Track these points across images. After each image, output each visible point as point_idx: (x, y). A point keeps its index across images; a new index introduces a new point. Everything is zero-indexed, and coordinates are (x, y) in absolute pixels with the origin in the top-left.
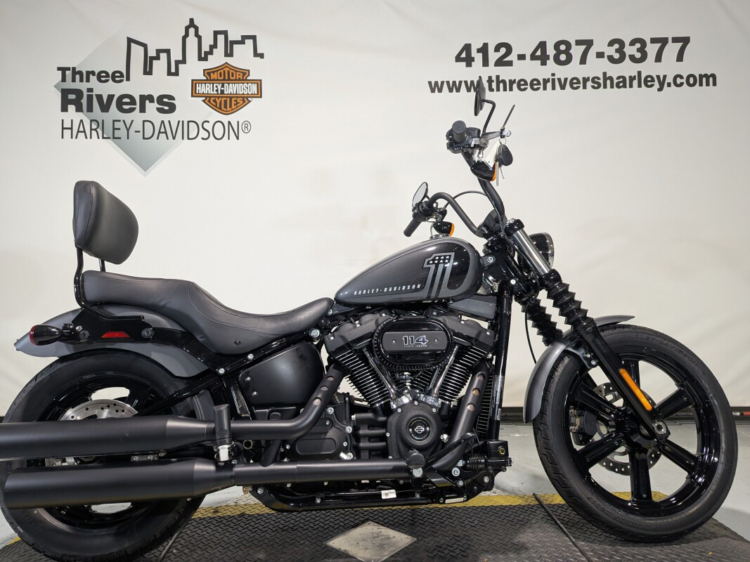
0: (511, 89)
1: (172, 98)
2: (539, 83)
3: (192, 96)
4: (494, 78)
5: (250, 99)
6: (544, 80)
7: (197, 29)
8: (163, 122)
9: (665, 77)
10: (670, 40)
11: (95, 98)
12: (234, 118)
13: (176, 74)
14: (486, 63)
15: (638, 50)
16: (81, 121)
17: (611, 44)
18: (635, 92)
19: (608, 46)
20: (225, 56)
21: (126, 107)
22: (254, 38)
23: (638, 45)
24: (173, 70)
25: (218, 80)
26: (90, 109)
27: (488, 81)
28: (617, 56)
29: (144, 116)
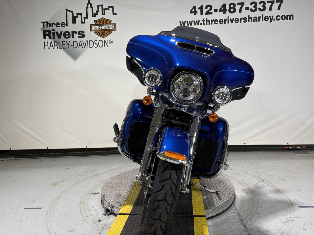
0: (212, 24)
1: (83, 32)
2: (223, 21)
3: (91, 31)
4: (205, 19)
5: (112, 31)
6: (225, 19)
7: (91, 4)
8: (80, 41)
9: (273, 16)
10: (275, 2)
11: (55, 33)
12: (106, 39)
13: (84, 22)
14: (202, 14)
15: (262, 6)
16: (51, 42)
17: (251, 4)
18: (261, 23)
19: (250, 5)
20: (102, 15)
21: (67, 36)
22: (112, 7)
23: (262, 4)
24: (83, 21)
25: (100, 24)
26: (54, 37)
27: (203, 21)
28: (254, 9)
29: (74, 39)
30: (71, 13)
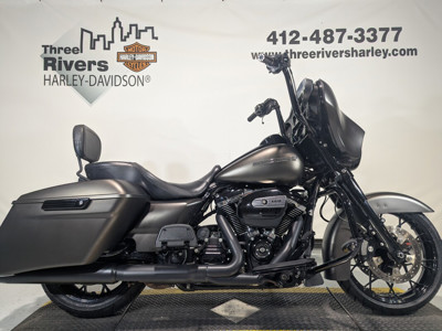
0: (299, 57)
1: (106, 62)
2: (315, 54)
3: (118, 61)
4: (289, 51)
5: (150, 63)
6: (318, 52)
7: (120, 23)
8: (101, 76)
9: (387, 50)
10: (390, 29)
11: (63, 62)
12: (141, 74)
14: (284, 42)
15: (372, 35)
16: (55, 75)
18: (370, 59)
19: (355, 32)
20: (136, 38)
21: (80, 68)
22: (152, 28)
23: (372, 32)
25: (132, 52)
26: (60, 69)
28: (359, 38)
29: (90, 73)
30: (89, 35)
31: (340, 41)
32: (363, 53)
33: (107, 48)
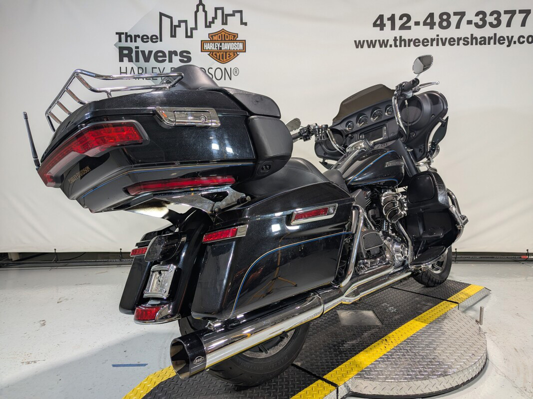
0: (409, 46)
1: (189, 53)
2: (428, 42)
3: (202, 51)
4: (398, 38)
5: (238, 53)
6: (431, 39)
7: (204, 6)
9: (512, 37)
10: (517, 12)
11: (140, 53)
12: (228, 66)
13: (191, 36)
14: (393, 28)
15: (495, 19)
16: (132, 68)
18: (492, 47)
19: (476, 16)
20: (222, 24)
21: (160, 59)
22: (241, 12)
23: (495, 16)
24: (189, 34)
25: (218, 41)
26: (137, 60)
27: (394, 40)
29: (171, 65)
30: (169, 20)
31: (458, 26)
32: (484, 41)
33: (189, 36)
